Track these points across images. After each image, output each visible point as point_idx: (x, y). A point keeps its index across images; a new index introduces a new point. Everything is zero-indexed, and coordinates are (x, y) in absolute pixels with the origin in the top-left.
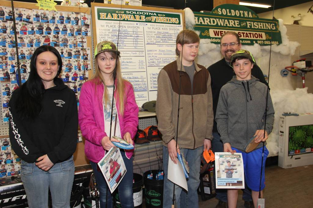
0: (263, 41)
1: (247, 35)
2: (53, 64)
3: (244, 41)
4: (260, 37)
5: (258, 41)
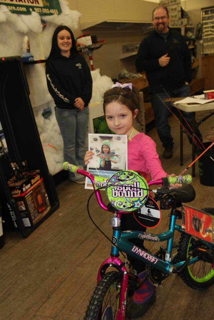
2: (68, 38)
3: (18, 8)
4: (37, 3)
5: (35, 8)
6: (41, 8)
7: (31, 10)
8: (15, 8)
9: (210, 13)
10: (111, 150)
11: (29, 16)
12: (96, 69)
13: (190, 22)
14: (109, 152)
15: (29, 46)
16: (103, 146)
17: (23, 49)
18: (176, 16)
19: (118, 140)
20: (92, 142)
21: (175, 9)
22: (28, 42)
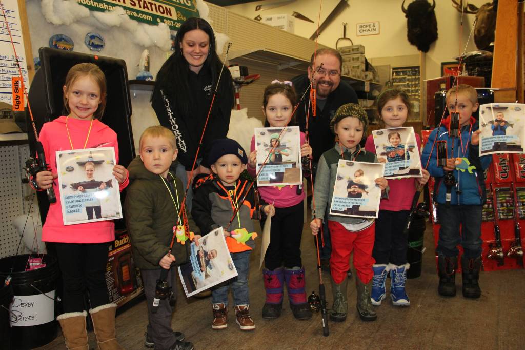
0: (172, 22)
1: (146, 6)
2: (202, 45)
3: (140, 14)
4: (168, 14)
5: (165, 20)
6: (174, 21)
7: (159, 20)
8: (136, 14)
9: (401, 74)
10: (281, 142)
11: (155, 27)
12: (242, 108)
13: (377, 78)
14: (279, 146)
15: (148, 63)
16: (271, 140)
17: (140, 66)
18: (358, 67)
19: (289, 132)
20: (259, 137)
21: (358, 59)
22: (148, 57)
